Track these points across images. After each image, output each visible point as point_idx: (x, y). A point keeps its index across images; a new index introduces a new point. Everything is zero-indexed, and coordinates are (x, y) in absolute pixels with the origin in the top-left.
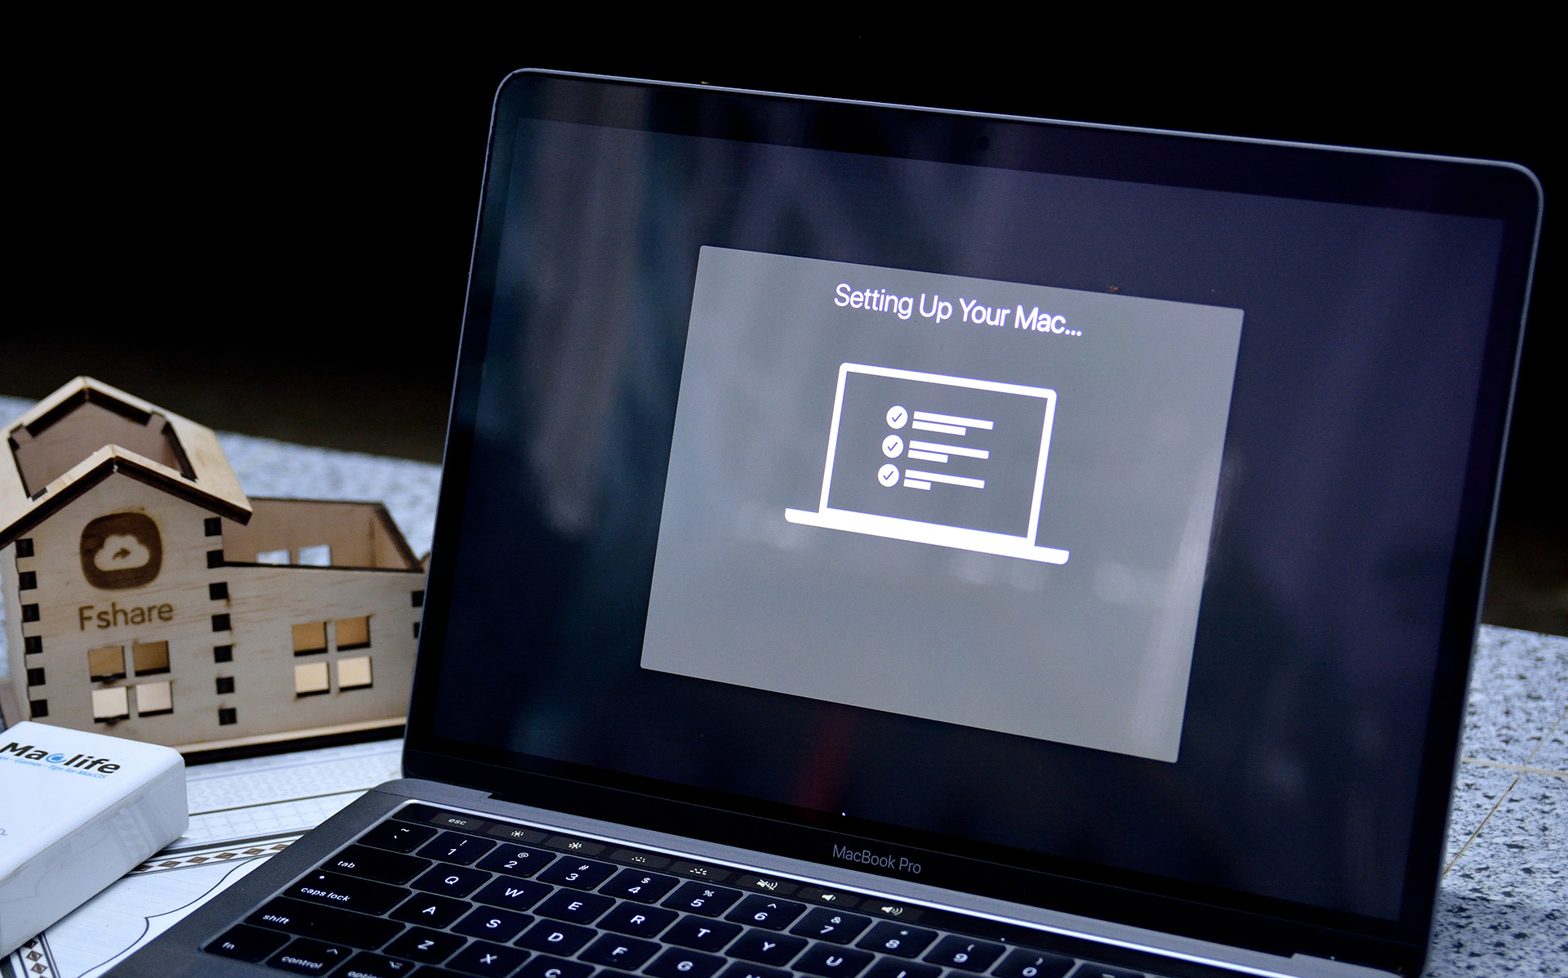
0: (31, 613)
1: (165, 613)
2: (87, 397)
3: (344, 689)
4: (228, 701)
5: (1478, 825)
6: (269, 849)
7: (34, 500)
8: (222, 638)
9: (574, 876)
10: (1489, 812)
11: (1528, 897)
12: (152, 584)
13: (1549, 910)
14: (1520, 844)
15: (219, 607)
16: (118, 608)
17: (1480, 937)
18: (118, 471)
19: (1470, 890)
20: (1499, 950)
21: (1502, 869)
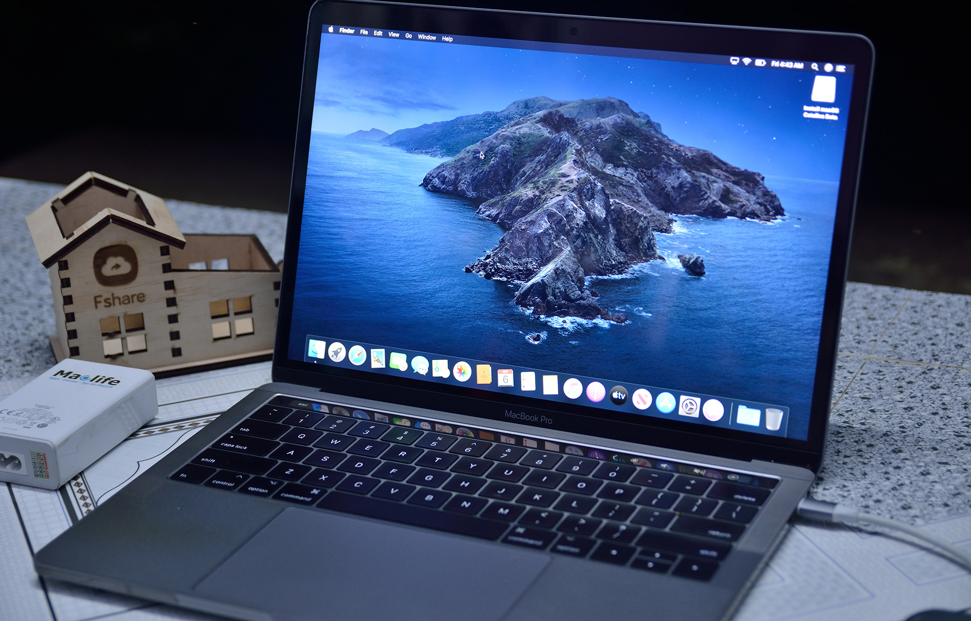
0: (68, 300)
1: (141, 298)
2: (93, 182)
3: (239, 336)
4: (177, 344)
5: (846, 388)
6: (202, 423)
7: (67, 239)
8: (172, 311)
9: (367, 432)
10: (851, 380)
11: (873, 425)
12: (133, 283)
13: (885, 431)
14: (868, 397)
15: (170, 294)
16: (115, 296)
17: (850, 447)
18: (112, 222)
19: (843, 422)
20: (859, 453)
21: (859, 410)
